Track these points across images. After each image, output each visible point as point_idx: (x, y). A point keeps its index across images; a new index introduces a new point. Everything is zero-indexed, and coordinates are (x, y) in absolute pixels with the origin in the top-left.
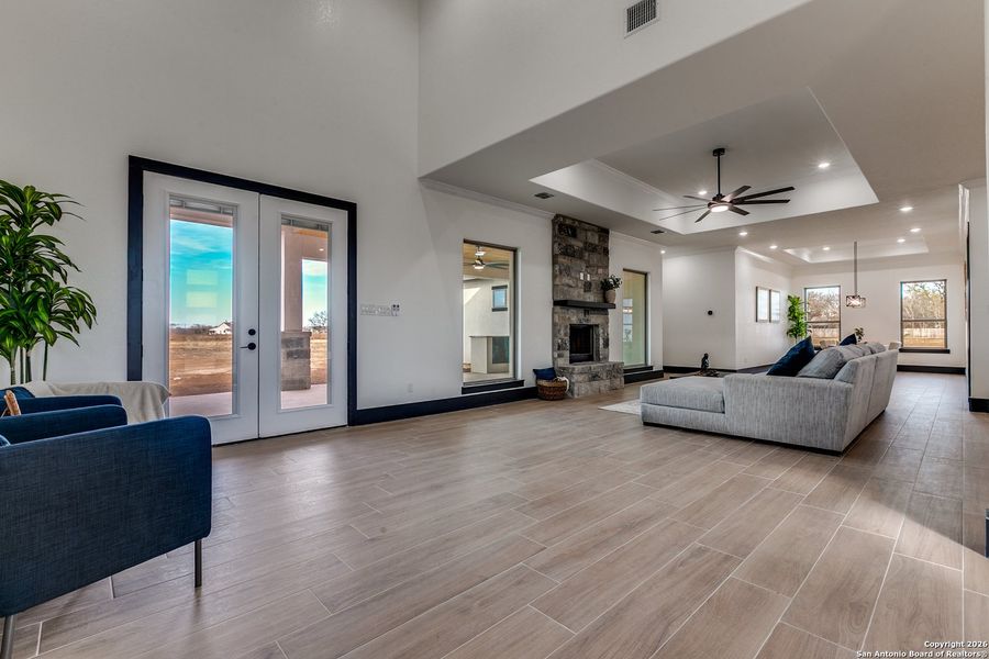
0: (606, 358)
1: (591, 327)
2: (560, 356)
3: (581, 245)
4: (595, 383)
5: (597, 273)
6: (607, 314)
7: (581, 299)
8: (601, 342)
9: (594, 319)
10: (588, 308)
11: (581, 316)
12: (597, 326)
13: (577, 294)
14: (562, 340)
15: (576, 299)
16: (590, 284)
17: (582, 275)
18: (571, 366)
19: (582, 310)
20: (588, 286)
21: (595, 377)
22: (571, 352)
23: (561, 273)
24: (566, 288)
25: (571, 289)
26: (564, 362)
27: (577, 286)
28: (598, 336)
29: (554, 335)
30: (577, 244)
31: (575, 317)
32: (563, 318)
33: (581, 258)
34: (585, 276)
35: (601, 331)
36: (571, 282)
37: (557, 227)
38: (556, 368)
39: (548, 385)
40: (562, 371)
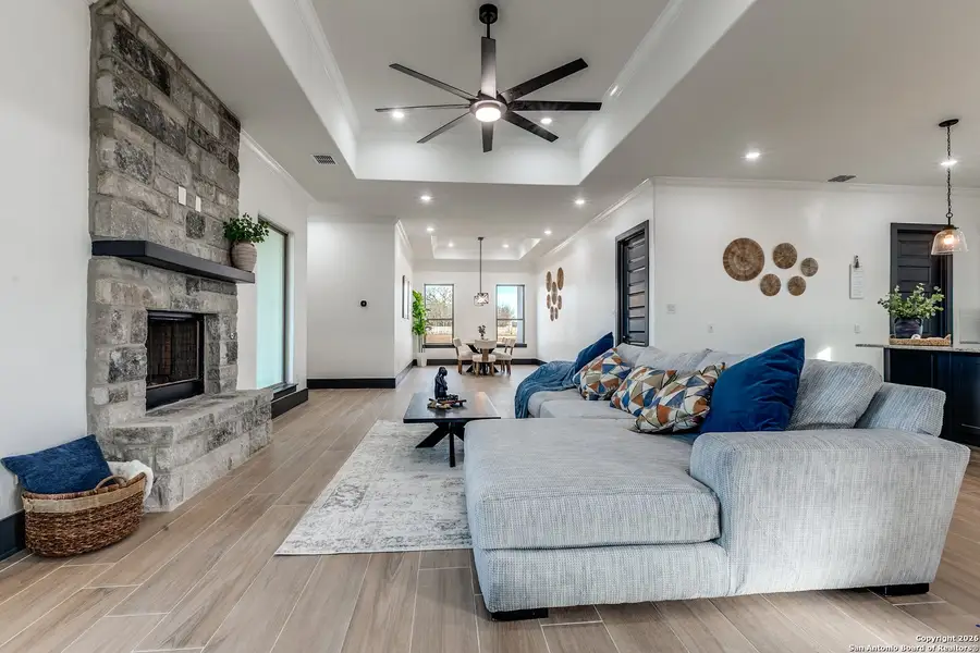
0: (232, 383)
1: (198, 319)
2: (114, 398)
3: (181, 121)
4: (222, 452)
5: (216, 200)
6: (234, 293)
7: (180, 249)
8: (223, 351)
9: (208, 300)
10: (194, 275)
11: (179, 291)
12: (214, 316)
13: (168, 235)
14: (124, 352)
15: (167, 244)
16: (202, 220)
17: (182, 193)
18: (156, 423)
19: (181, 278)
20: (195, 225)
21: (220, 436)
22: (148, 382)
23: (122, 163)
24: (137, 212)
25: (154, 221)
26: (129, 413)
27: (168, 216)
28: (216, 338)
29: (95, 339)
30: (173, 114)
31: (165, 294)
32: (129, 293)
33: (181, 151)
34: (190, 198)
35: (222, 327)
36: (152, 201)
37: (110, 32)
38: (101, 434)
39: (72, 510)
40: (125, 441)
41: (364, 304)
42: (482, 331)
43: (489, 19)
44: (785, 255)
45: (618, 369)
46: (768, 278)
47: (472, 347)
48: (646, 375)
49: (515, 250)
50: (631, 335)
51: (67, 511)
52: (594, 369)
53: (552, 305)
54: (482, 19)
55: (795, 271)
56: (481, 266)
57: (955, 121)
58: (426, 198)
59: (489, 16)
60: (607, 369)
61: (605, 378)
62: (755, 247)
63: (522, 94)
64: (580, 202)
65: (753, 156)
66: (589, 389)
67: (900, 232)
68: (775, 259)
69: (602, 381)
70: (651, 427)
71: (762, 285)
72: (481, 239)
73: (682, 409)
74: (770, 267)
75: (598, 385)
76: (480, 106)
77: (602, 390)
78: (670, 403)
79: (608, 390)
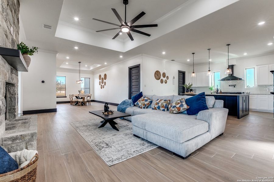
5: (16, 35)
8: (16, 100)
11: (10, 73)
16: (14, 42)
17: (12, 29)
19: (10, 68)
25: (7, 40)
34: (13, 32)
35: (16, 90)
39: (19, 177)
40: (10, 142)
41: (43, 82)
42: (79, 92)
43: (126, 3)
44: (164, 75)
45: (149, 100)
46: (162, 80)
47: (77, 97)
48: (163, 101)
49: (89, 67)
50: (133, 92)
51: (17, 178)
52: (142, 101)
53: (101, 84)
54: (124, 3)
55: (165, 78)
56: (80, 71)
57: (194, 53)
58: (76, 48)
59: (126, 2)
60: (146, 100)
61: (146, 103)
62: (160, 73)
63: (137, 28)
64: (121, 57)
65: (164, 53)
66: (142, 106)
67: (180, 72)
68: (163, 76)
69: (145, 104)
70: (176, 112)
71: (161, 81)
72: (80, 62)
73: (184, 108)
74: (162, 78)
75: (144, 105)
76: (123, 28)
77: (146, 106)
78: (179, 106)
79: (147, 106)
